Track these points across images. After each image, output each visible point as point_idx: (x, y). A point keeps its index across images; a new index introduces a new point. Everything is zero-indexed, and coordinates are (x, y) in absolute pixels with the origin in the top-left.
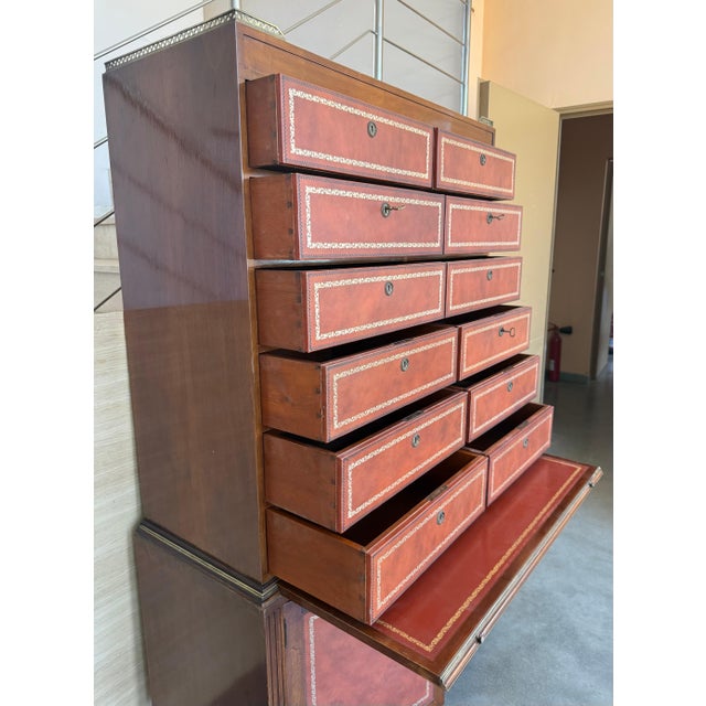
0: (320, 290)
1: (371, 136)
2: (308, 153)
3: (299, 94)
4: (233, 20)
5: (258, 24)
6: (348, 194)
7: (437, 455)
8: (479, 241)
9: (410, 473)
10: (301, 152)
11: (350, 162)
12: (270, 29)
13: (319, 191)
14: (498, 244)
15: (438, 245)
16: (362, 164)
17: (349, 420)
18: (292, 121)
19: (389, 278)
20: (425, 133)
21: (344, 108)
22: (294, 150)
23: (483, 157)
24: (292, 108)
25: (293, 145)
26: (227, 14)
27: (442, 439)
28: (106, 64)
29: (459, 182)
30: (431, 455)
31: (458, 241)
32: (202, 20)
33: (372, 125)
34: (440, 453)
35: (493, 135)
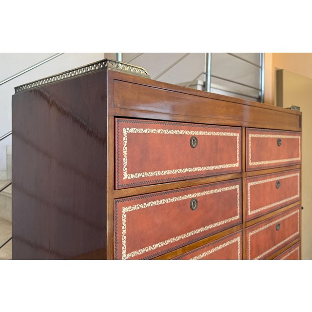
1: (193, 147)
3: (132, 130)
4: (105, 68)
5: (127, 69)
6: (162, 202)
8: (271, 204)
10: (132, 176)
11: (175, 172)
12: (138, 71)
13: (135, 208)
14: (285, 201)
15: (238, 217)
16: (186, 170)
18: (125, 153)
20: (235, 134)
21: (170, 132)
22: (126, 176)
23: (279, 140)
24: (126, 143)
25: (125, 173)
26: (101, 62)
28: (16, 88)
29: (262, 163)
31: (255, 209)
33: (194, 139)
35: (300, 117)
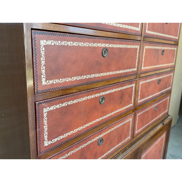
7: (116, 111)
9: (97, 120)
27: (121, 103)
30: (113, 111)
34: (119, 110)
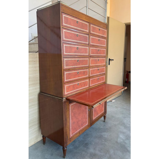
0: (65, 46)
2: (66, 25)
3: (65, 16)
6: (71, 32)
8: (97, 44)
9: (77, 78)
10: (65, 24)
11: (73, 27)
13: (66, 31)
14: (101, 45)
15: (88, 43)
16: (76, 27)
17: (67, 67)
19: (78, 47)
20: (87, 24)
21: (72, 18)
22: (64, 24)
23: (99, 29)
24: (64, 18)
27: (84, 75)
28: (37, 10)
32: (51, 4)
33: (77, 22)
34: (83, 77)
